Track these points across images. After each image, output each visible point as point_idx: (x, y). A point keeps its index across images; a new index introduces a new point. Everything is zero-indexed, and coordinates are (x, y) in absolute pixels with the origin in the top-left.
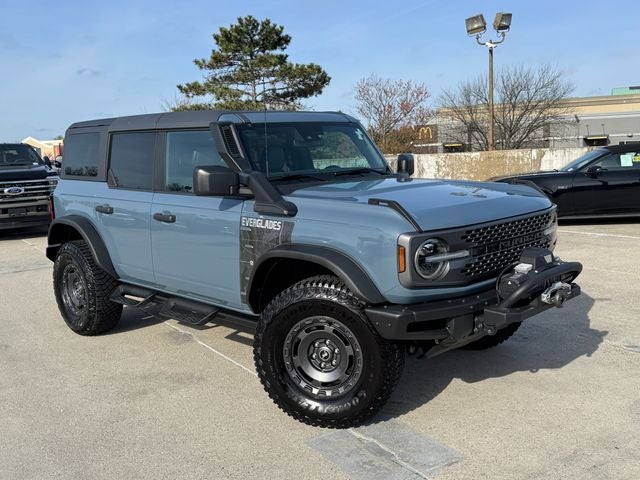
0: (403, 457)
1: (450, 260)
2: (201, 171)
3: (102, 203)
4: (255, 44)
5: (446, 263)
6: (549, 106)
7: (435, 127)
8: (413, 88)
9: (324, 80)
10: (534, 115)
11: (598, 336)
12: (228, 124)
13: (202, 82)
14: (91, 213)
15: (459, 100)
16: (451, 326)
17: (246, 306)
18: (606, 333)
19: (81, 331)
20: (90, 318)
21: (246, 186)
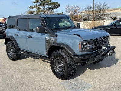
0: (80, 86)
1: (89, 46)
2: (37, 28)
3: (16, 33)
5: (89, 47)
6: (105, 11)
7: (81, 15)
9: (59, 5)
10: (102, 13)
11: (117, 60)
12: (43, 17)
13: (33, 6)
14: (13, 35)
15: (86, 9)
16: (89, 60)
17: (47, 55)
18: (119, 59)
19: (12, 60)
20: (14, 57)
21: (47, 31)
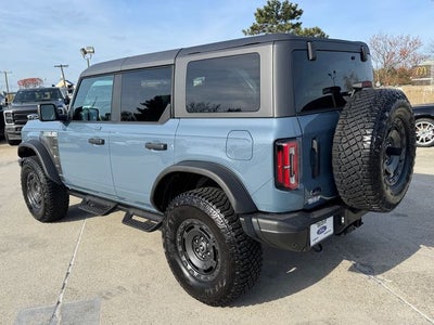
4: (279, 17)
8: (411, 40)
